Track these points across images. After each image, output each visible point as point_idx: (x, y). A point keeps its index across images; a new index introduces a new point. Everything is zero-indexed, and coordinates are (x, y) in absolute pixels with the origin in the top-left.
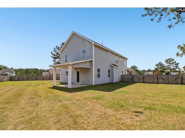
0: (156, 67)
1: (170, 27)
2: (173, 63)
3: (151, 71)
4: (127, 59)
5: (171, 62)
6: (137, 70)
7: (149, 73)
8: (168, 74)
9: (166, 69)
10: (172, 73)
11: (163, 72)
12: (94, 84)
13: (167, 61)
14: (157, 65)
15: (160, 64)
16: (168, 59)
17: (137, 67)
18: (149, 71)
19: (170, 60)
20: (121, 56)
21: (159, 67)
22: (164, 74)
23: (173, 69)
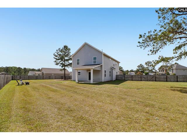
0: (138, 68)
1: (148, 55)
2: (151, 65)
3: (133, 71)
4: (119, 63)
5: (150, 64)
6: (122, 71)
7: (132, 73)
8: (147, 74)
9: (145, 70)
10: (150, 74)
11: (143, 72)
12: (103, 81)
13: (146, 63)
14: (138, 66)
15: (141, 66)
16: (147, 62)
17: (122, 68)
18: (132, 71)
19: (149, 63)
20: (116, 61)
21: (141, 68)
22: (144, 74)
23: (151, 70)
